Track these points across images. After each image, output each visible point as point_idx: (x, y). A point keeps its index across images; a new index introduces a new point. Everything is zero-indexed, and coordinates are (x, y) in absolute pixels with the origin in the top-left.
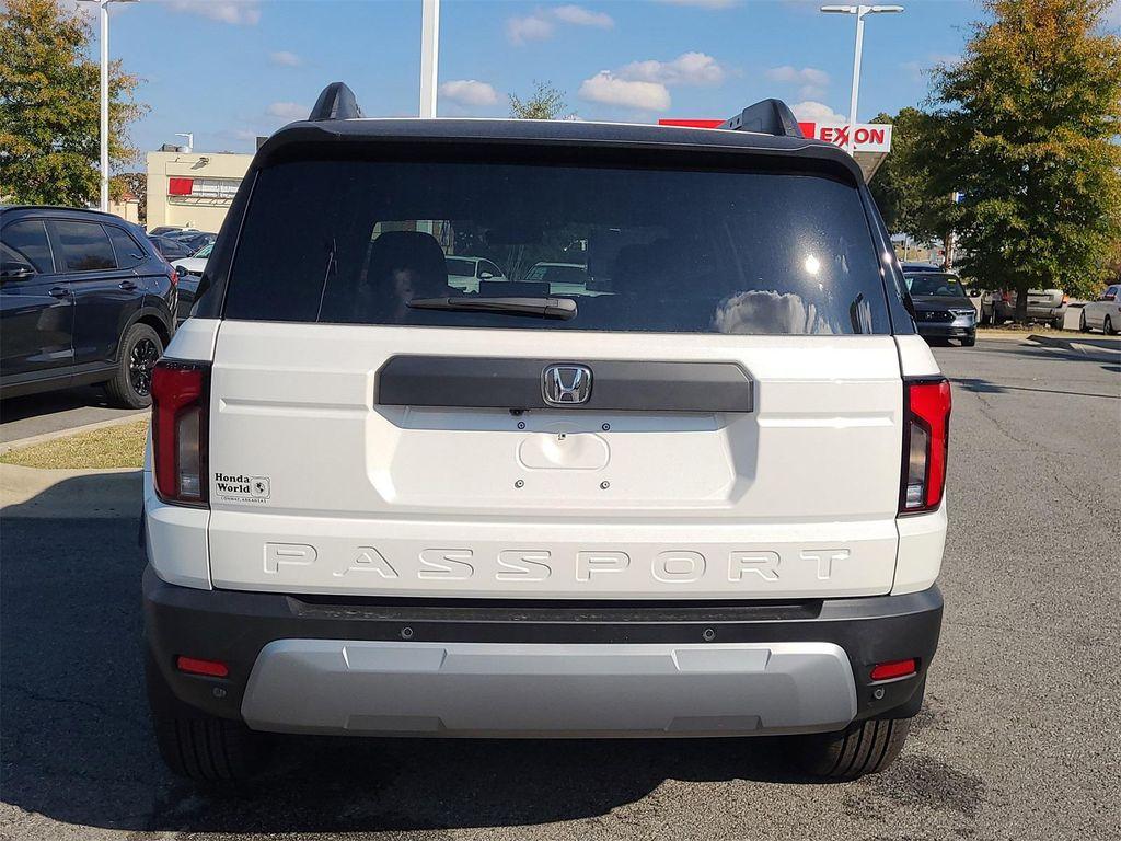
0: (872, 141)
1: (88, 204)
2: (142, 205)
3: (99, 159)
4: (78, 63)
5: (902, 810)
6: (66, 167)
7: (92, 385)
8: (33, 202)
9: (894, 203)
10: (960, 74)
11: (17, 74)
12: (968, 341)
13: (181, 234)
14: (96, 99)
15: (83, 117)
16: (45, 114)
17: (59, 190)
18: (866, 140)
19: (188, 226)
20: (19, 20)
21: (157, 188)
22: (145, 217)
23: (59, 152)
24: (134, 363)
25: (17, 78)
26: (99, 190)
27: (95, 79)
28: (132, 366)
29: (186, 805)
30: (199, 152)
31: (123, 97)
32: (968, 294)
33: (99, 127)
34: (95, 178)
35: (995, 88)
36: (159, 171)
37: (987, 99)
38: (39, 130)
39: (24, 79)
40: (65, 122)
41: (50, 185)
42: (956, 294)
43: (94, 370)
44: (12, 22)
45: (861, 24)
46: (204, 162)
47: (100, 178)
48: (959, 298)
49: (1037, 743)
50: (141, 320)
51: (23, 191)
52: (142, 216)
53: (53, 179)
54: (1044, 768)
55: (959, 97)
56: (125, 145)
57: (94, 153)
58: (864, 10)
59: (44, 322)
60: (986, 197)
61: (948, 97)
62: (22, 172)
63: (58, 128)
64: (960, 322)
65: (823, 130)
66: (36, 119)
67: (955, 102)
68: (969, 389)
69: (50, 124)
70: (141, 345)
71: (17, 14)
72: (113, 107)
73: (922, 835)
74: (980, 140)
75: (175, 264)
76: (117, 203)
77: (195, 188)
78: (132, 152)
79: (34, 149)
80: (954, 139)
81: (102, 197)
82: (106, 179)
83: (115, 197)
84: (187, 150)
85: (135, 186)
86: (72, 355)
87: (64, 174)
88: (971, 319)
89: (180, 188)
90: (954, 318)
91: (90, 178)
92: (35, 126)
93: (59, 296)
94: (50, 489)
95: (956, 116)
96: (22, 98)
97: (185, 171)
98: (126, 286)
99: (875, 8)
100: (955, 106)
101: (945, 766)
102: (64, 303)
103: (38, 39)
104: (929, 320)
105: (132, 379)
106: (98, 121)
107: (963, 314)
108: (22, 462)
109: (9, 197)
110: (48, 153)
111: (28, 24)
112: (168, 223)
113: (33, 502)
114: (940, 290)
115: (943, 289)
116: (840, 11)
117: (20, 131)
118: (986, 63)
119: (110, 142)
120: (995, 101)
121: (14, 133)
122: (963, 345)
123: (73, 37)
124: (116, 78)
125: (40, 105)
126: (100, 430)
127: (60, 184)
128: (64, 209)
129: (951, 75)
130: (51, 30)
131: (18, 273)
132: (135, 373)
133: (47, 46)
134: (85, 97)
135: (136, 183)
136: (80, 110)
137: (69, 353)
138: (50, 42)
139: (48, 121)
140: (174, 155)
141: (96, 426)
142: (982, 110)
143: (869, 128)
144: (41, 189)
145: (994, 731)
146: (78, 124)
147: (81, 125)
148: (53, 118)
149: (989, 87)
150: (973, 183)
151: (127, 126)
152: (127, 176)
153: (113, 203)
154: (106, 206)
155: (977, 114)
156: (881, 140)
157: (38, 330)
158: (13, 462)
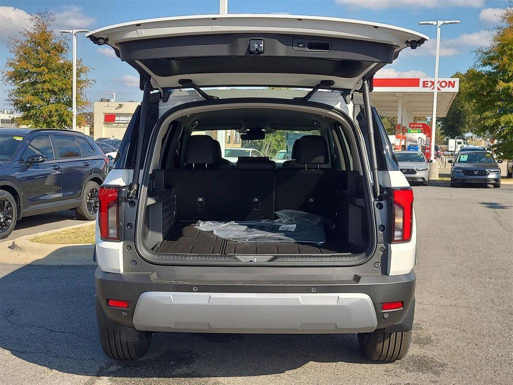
0: (449, 87)
1: (67, 127)
2: (92, 127)
3: (72, 107)
4: (62, 61)
5: (409, 373)
6: (57, 110)
7: (70, 209)
8: (42, 127)
9: (465, 117)
10: (490, 52)
11: (34, 68)
12: (497, 185)
13: (110, 141)
14: (70, 78)
15: (64, 87)
16: (47, 86)
17: (53, 121)
18: (445, 86)
19: (113, 137)
20: (35, 42)
21: (99, 119)
22: (93, 133)
23: (54, 103)
24: (89, 200)
25: (35, 70)
26: (72, 121)
27: (70, 68)
28: (88, 201)
29: (112, 369)
30: (118, 101)
31: (83, 77)
32: (496, 161)
33: (72, 92)
34: (70, 115)
35: (508, 59)
36: (100, 111)
37: (504, 65)
38: (44, 94)
39: (37, 70)
40: (56, 90)
41: (49, 119)
42: (490, 162)
43: (71, 202)
44: (32, 44)
45: (439, 30)
46: (121, 106)
47: (73, 115)
48: (491, 164)
49: (476, 351)
50: (92, 180)
51: (37, 123)
52: (92, 133)
53: (50, 116)
54: (476, 360)
55: (490, 64)
56: (84, 99)
57: (69, 104)
58: (440, 23)
59: (49, 181)
60: (505, 113)
61: (485, 64)
62: (36, 114)
63: (53, 92)
64: (492, 176)
65: (424, 82)
66: (43, 89)
67: (488, 66)
68: (490, 207)
69: (49, 91)
70: (92, 191)
71: (34, 40)
72: (78, 82)
73: (415, 382)
74: (501, 86)
75: (107, 155)
76: (80, 127)
77: (117, 118)
78: (87, 103)
79: (41, 103)
80: (488, 85)
81: (73, 124)
82: (75, 115)
83: (79, 124)
84: (112, 100)
85: (88, 119)
86: (62, 196)
87: (56, 114)
88: (498, 174)
89: (110, 119)
90: (489, 174)
91: (67, 115)
92: (42, 92)
93: (56, 169)
94: (53, 252)
95: (490, 74)
96: (36, 79)
97: (112, 110)
98: (86, 164)
99: (446, 22)
100: (488, 68)
101: (432, 359)
102: (57, 172)
103: (44, 51)
104: (476, 175)
105: (88, 206)
106: (72, 89)
107: (494, 171)
108: (41, 242)
109: (30, 125)
110: (48, 104)
111: (39, 45)
112: (104, 136)
113: (46, 258)
114: (482, 160)
115: (484, 159)
116: (428, 24)
117: (36, 94)
118: (503, 47)
119: (77, 98)
120: (509, 66)
121: (33, 95)
122: (494, 187)
123: (59, 49)
124: (79, 67)
125: (44, 82)
126: (74, 229)
127: (53, 119)
128: (56, 130)
129: (486, 53)
130: (50, 46)
131: (38, 159)
132: (89, 204)
133: (48, 55)
134: (65, 77)
135: (89, 117)
136: (63, 84)
137: (60, 195)
138: (49, 52)
139: (48, 89)
140: (107, 103)
141: (72, 227)
142: (502, 70)
143: (447, 80)
144: (45, 121)
145: (458, 347)
146: (62, 90)
147: (63, 91)
148: (51, 88)
149: (505, 59)
150: (499, 107)
151: (85, 90)
152: (84, 114)
153: (78, 127)
154: (75, 128)
155: (500, 72)
156: (453, 86)
157: (46, 185)
158: (37, 242)
